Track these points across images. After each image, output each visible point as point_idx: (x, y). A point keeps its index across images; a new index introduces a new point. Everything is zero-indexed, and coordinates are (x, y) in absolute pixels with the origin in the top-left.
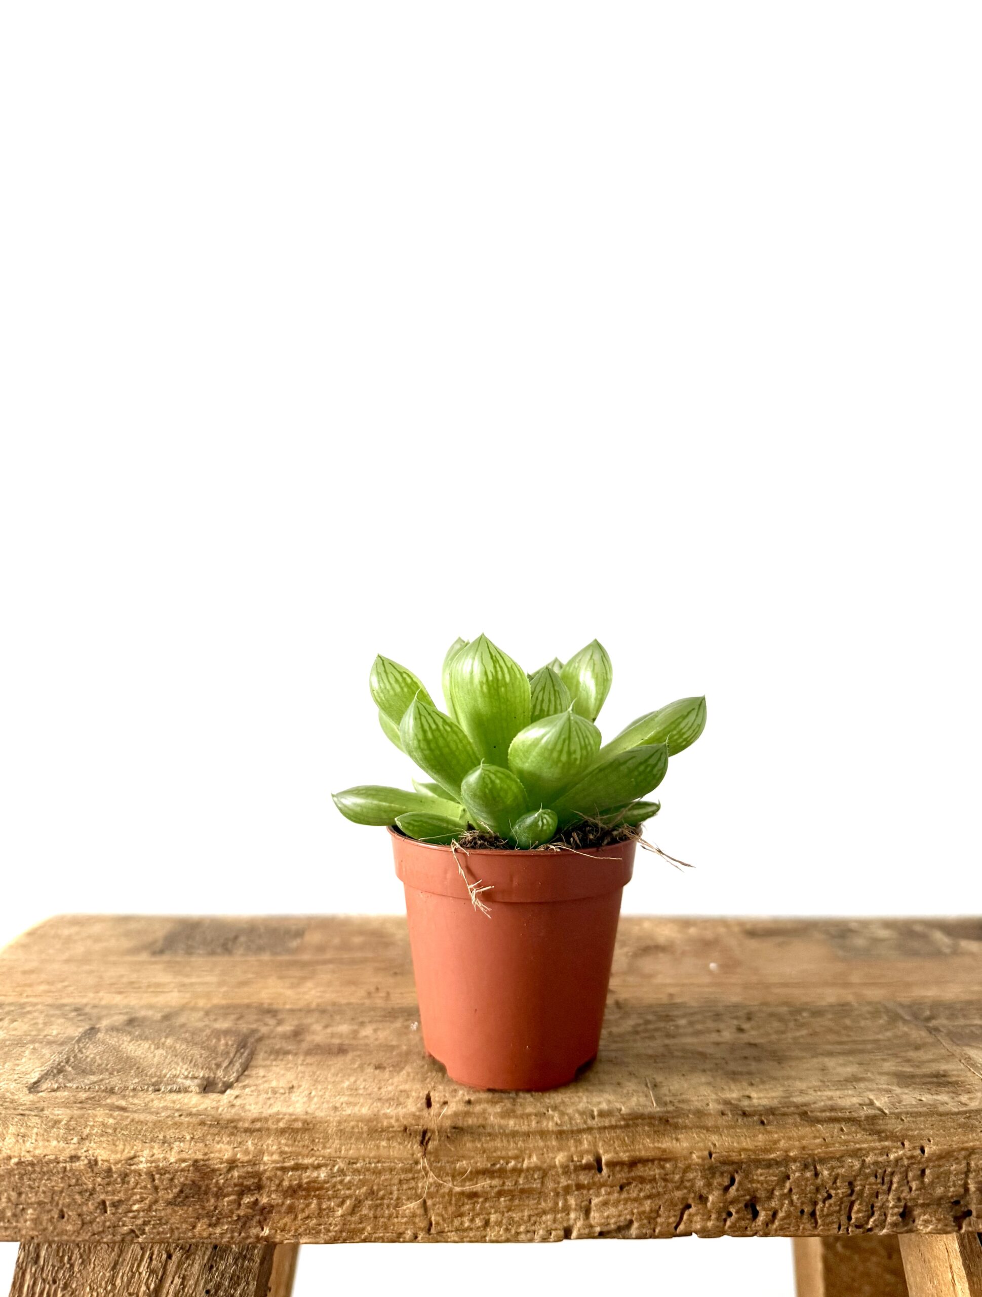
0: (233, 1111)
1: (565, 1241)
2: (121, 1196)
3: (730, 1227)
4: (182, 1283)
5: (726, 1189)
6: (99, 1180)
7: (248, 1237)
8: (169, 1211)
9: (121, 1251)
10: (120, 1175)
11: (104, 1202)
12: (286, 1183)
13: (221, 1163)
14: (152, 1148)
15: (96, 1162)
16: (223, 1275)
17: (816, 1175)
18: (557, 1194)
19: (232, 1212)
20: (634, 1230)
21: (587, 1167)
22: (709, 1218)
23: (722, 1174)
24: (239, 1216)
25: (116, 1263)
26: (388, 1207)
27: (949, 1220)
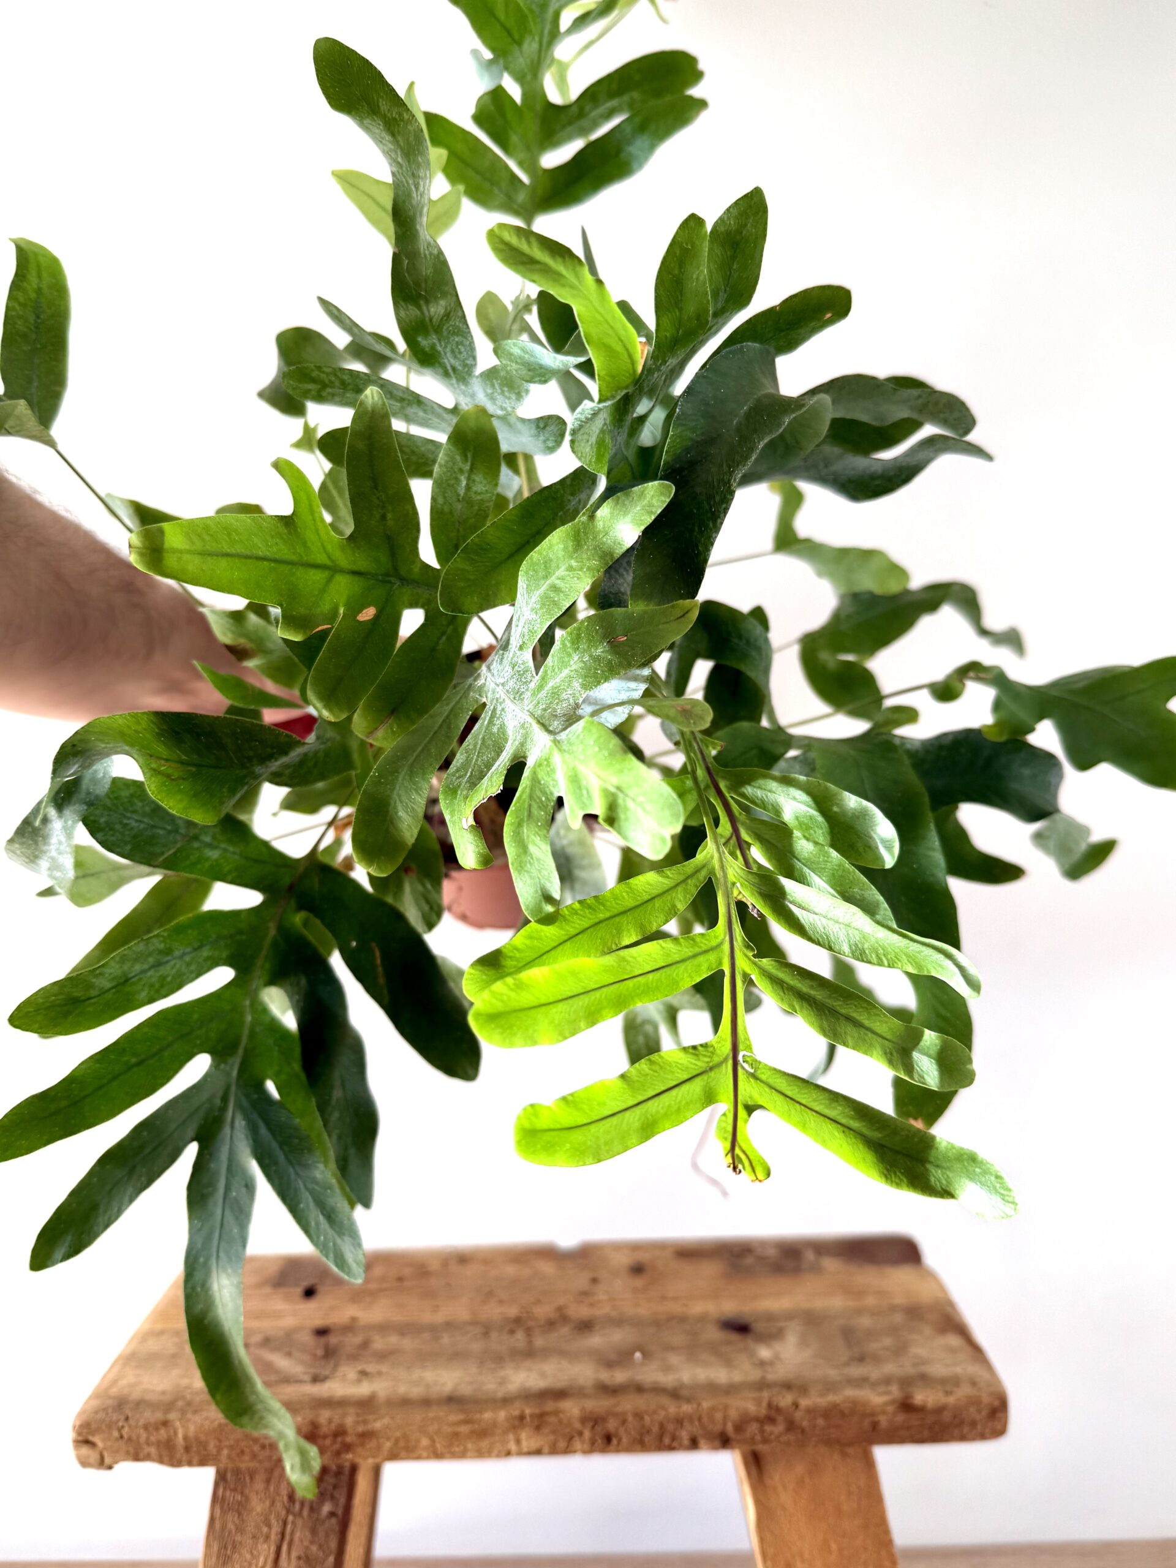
0: (329, 1392)
3: (598, 1447)
5: (593, 1427)
7: (339, 1461)
12: (359, 1429)
13: (325, 1420)
18: (502, 1431)
19: (332, 1446)
20: (545, 1452)
21: (518, 1418)
22: (585, 1442)
23: (590, 1419)
24: (335, 1448)
26: (413, 1440)
27: (717, 1443)
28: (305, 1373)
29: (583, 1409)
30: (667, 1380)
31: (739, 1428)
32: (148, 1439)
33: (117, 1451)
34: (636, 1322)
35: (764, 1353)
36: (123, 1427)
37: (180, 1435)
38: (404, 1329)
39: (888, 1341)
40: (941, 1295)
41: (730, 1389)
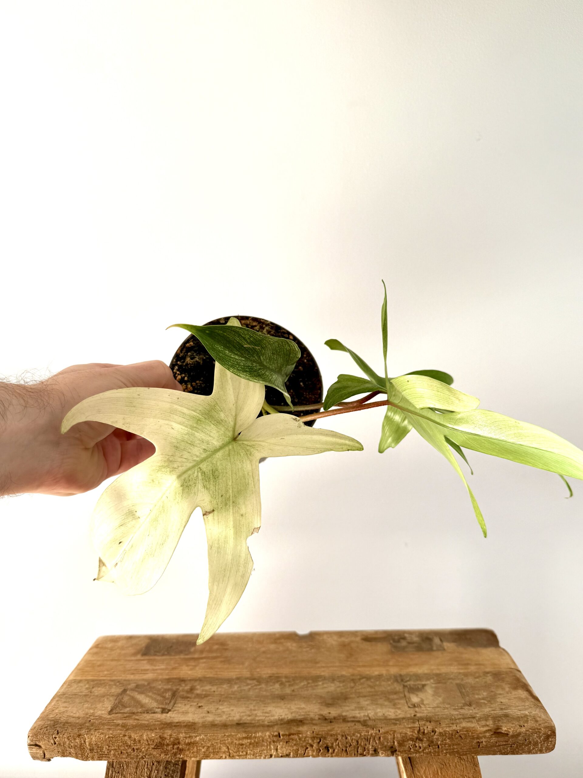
0: (172, 719)
1: (271, 759)
2: (139, 747)
3: (321, 754)
4: (157, 773)
5: (319, 743)
6: (132, 742)
7: (176, 758)
8: (153, 750)
9: (138, 763)
10: (138, 740)
11: (134, 749)
12: (187, 741)
13: (168, 736)
14: (147, 732)
15: (131, 737)
16: (170, 770)
17: (346, 738)
18: (267, 744)
19: (171, 750)
20: (291, 756)
21: (276, 736)
22: (314, 751)
23: (317, 738)
24: (173, 752)
25: (137, 766)
26: (217, 748)
27: (389, 753)
28: (156, 708)
29: (313, 732)
30: (360, 714)
31: (400, 744)
32: (69, 744)
33: (52, 751)
34: (342, 679)
35: (415, 699)
36: (55, 738)
37: (87, 743)
38: (212, 681)
39: (485, 694)
40: (513, 667)
41: (397, 721)
